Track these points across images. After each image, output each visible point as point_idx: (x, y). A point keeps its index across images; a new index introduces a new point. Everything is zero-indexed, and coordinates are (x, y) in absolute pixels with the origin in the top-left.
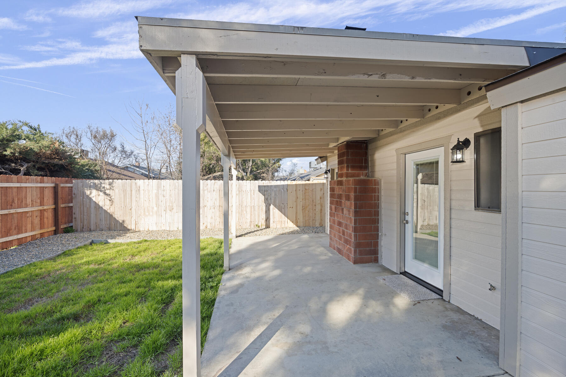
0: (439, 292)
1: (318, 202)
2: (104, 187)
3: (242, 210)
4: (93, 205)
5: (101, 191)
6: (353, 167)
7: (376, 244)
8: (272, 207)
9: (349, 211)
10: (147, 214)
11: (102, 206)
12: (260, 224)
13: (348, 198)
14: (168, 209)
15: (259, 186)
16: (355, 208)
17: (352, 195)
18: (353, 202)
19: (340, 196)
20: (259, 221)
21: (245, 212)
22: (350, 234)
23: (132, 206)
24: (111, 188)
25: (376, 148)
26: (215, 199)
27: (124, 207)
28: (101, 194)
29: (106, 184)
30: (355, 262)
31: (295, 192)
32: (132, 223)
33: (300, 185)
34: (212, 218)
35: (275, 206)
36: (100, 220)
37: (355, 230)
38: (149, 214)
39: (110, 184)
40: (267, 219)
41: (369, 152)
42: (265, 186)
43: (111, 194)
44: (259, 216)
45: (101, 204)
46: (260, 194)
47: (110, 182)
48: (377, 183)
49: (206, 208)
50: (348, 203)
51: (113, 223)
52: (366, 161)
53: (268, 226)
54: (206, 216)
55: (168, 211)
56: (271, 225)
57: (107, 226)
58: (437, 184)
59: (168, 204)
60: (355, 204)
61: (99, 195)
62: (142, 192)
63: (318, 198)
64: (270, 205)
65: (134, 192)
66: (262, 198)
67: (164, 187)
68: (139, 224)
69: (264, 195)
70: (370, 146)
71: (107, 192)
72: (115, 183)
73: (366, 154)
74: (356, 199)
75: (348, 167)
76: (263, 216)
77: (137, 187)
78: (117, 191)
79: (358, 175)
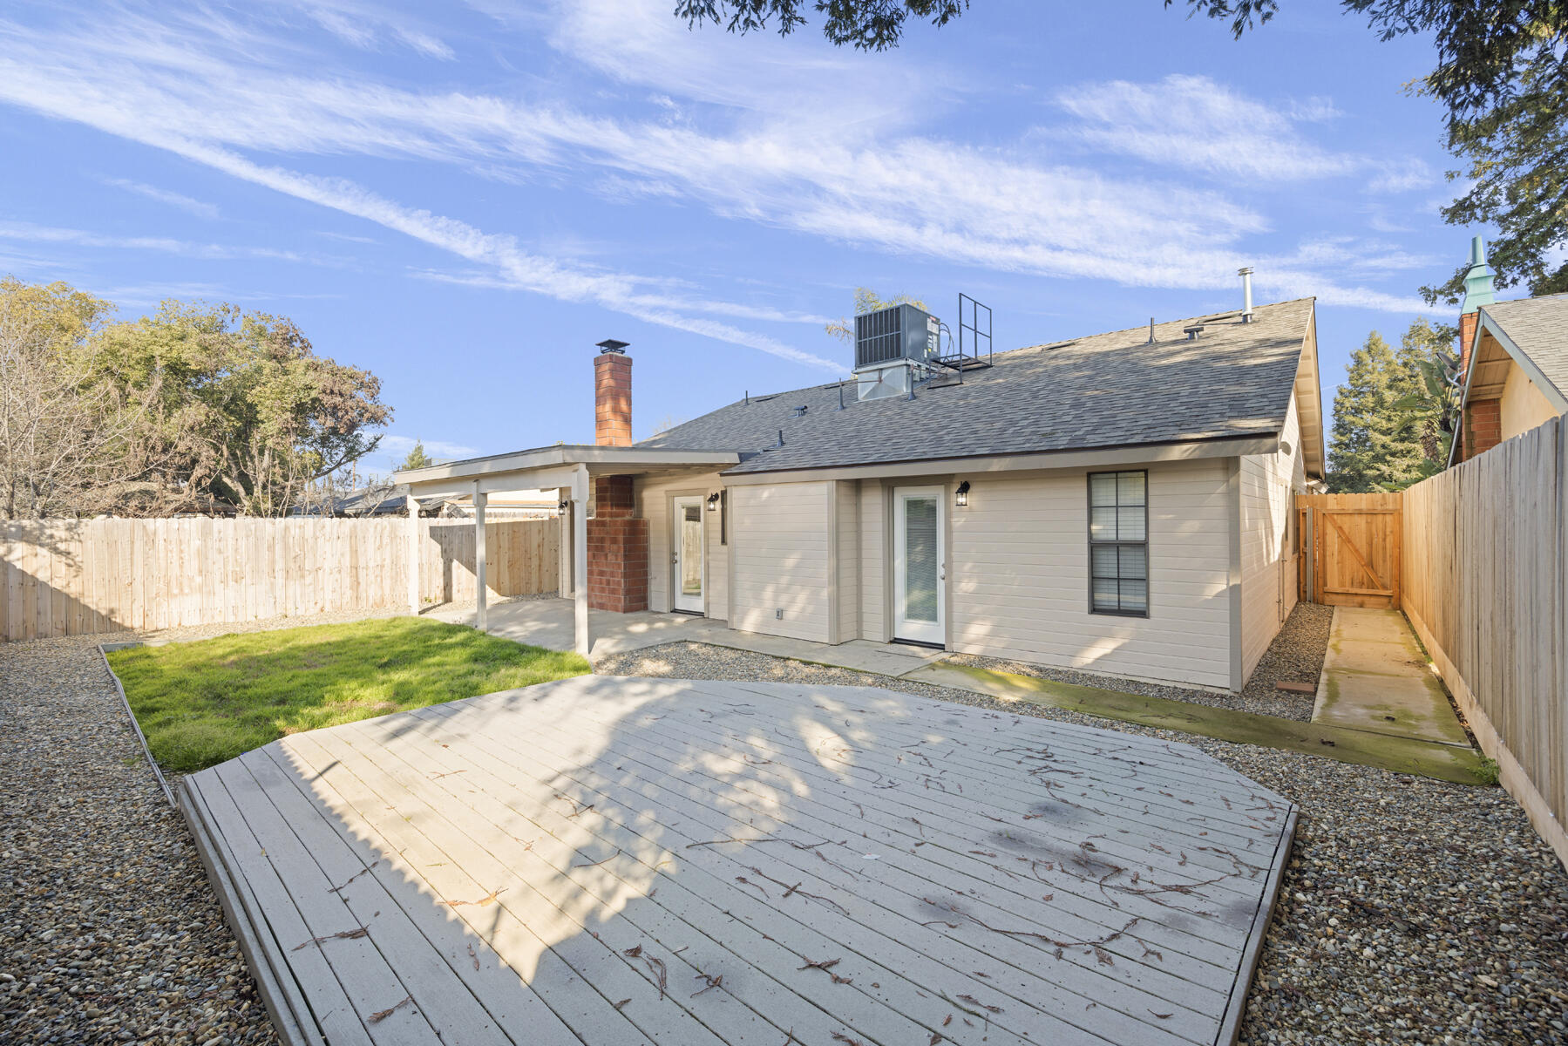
0: (701, 614)
1: (535, 552)
2: (51, 536)
3: (397, 573)
4: (13, 580)
5: (41, 545)
6: (618, 506)
7: (645, 590)
8: (455, 563)
9: (616, 556)
10: (176, 591)
11: (45, 580)
12: (432, 597)
13: (614, 541)
14: (230, 578)
15: (431, 528)
16: (625, 551)
17: (621, 537)
18: (622, 545)
19: (602, 540)
20: (430, 591)
21: (403, 576)
22: (619, 583)
23: (134, 576)
24: (73, 538)
25: (644, 486)
26: (342, 555)
27: (112, 581)
28: (44, 551)
29: (58, 528)
30: (625, 611)
31: (495, 538)
32: (135, 613)
33: (504, 524)
34: (334, 591)
35: (461, 562)
36: (39, 613)
37: (625, 576)
38: (182, 590)
39: (69, 528)
40: (448, 586)
41: (636, 488)
42: (441, 527)
43: (71, 550)
44: (430, 582)
45: (42, 576)
46: (433, 541)
47: (70, 524)
48: (646, 524)
49: (320, 572)
50: (615, 547)
51: (78, 617)
52: (631, 498)
53: (448, 599)
54: (323, 589)
55: (231, 583)
56: (455, 596)
57: (60, 627)
58: (699, 521)
59: (230, 568)
60: (625, 547)
61: (36, 555)
62: (161, 544)
63: (535, 545)
64: (451, 561)
65: (138, 545)
66: (437, 548)
67: (220, 532)
68: (154, 617)
69: (441, 544)
70: (636, 482)
71: (62, 547)
72: (87, 525)
73: (631, 490)
74: (626, 541)
75: (612, 505)
76: (440, 582)
77: (147, 535)
78: (89, 544)
79: (623, 515)
